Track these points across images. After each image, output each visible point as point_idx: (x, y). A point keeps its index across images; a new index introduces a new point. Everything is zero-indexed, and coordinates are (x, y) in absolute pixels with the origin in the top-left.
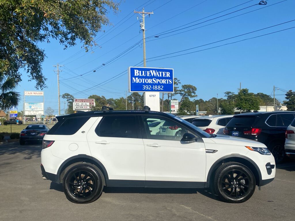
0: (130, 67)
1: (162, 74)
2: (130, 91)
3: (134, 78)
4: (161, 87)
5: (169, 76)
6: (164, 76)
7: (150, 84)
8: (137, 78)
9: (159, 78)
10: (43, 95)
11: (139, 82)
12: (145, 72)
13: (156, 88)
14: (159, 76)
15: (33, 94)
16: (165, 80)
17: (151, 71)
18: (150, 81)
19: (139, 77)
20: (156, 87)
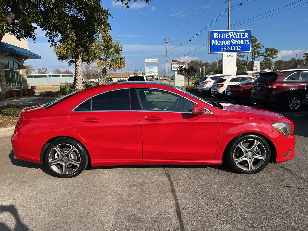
0: (210, 31)
1: (240, 35)
2: (210, 53)
3: (213, 41)
4: (238, 48)
5: (247, 37)
6: (242, 37)
7: (229, 45)
8: (216, 41)
9: (237, 39)
10: (157, 61)
11: (218, 44)
12: (224, 35)
13: (234, 49)
14: (237, 37)
15: (151, 61)
16: (243, 41)
17: (230, 33)
18: (228, 43)
19: (218, 39)
20: (234, 47)
